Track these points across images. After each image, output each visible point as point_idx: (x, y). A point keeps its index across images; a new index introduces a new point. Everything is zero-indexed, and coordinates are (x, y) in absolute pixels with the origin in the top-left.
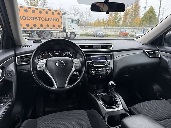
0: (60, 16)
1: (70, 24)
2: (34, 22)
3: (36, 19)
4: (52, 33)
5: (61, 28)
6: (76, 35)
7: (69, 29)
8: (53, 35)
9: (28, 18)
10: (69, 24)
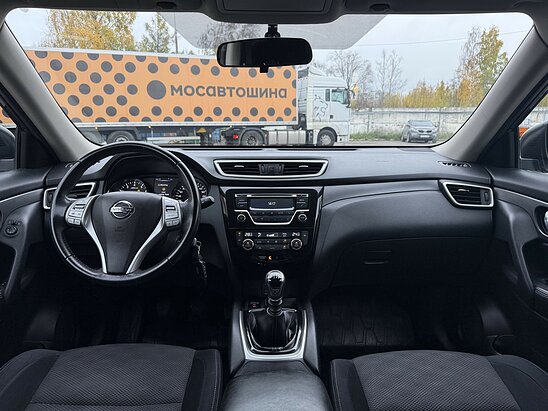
0: (291, 79)
1: (320, 105)
2: (216, 101)
3: (221, 92)
4: (267, 132)
5: (292, 116)
6: (339, 138)
7: (317, 118)
8: (267, 138)
9: (201, 91)
10: (318, 103)
